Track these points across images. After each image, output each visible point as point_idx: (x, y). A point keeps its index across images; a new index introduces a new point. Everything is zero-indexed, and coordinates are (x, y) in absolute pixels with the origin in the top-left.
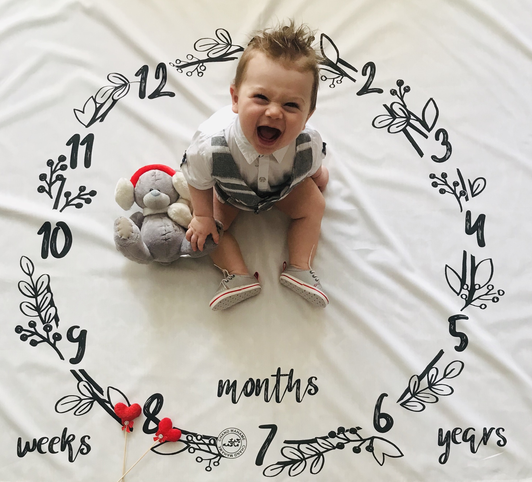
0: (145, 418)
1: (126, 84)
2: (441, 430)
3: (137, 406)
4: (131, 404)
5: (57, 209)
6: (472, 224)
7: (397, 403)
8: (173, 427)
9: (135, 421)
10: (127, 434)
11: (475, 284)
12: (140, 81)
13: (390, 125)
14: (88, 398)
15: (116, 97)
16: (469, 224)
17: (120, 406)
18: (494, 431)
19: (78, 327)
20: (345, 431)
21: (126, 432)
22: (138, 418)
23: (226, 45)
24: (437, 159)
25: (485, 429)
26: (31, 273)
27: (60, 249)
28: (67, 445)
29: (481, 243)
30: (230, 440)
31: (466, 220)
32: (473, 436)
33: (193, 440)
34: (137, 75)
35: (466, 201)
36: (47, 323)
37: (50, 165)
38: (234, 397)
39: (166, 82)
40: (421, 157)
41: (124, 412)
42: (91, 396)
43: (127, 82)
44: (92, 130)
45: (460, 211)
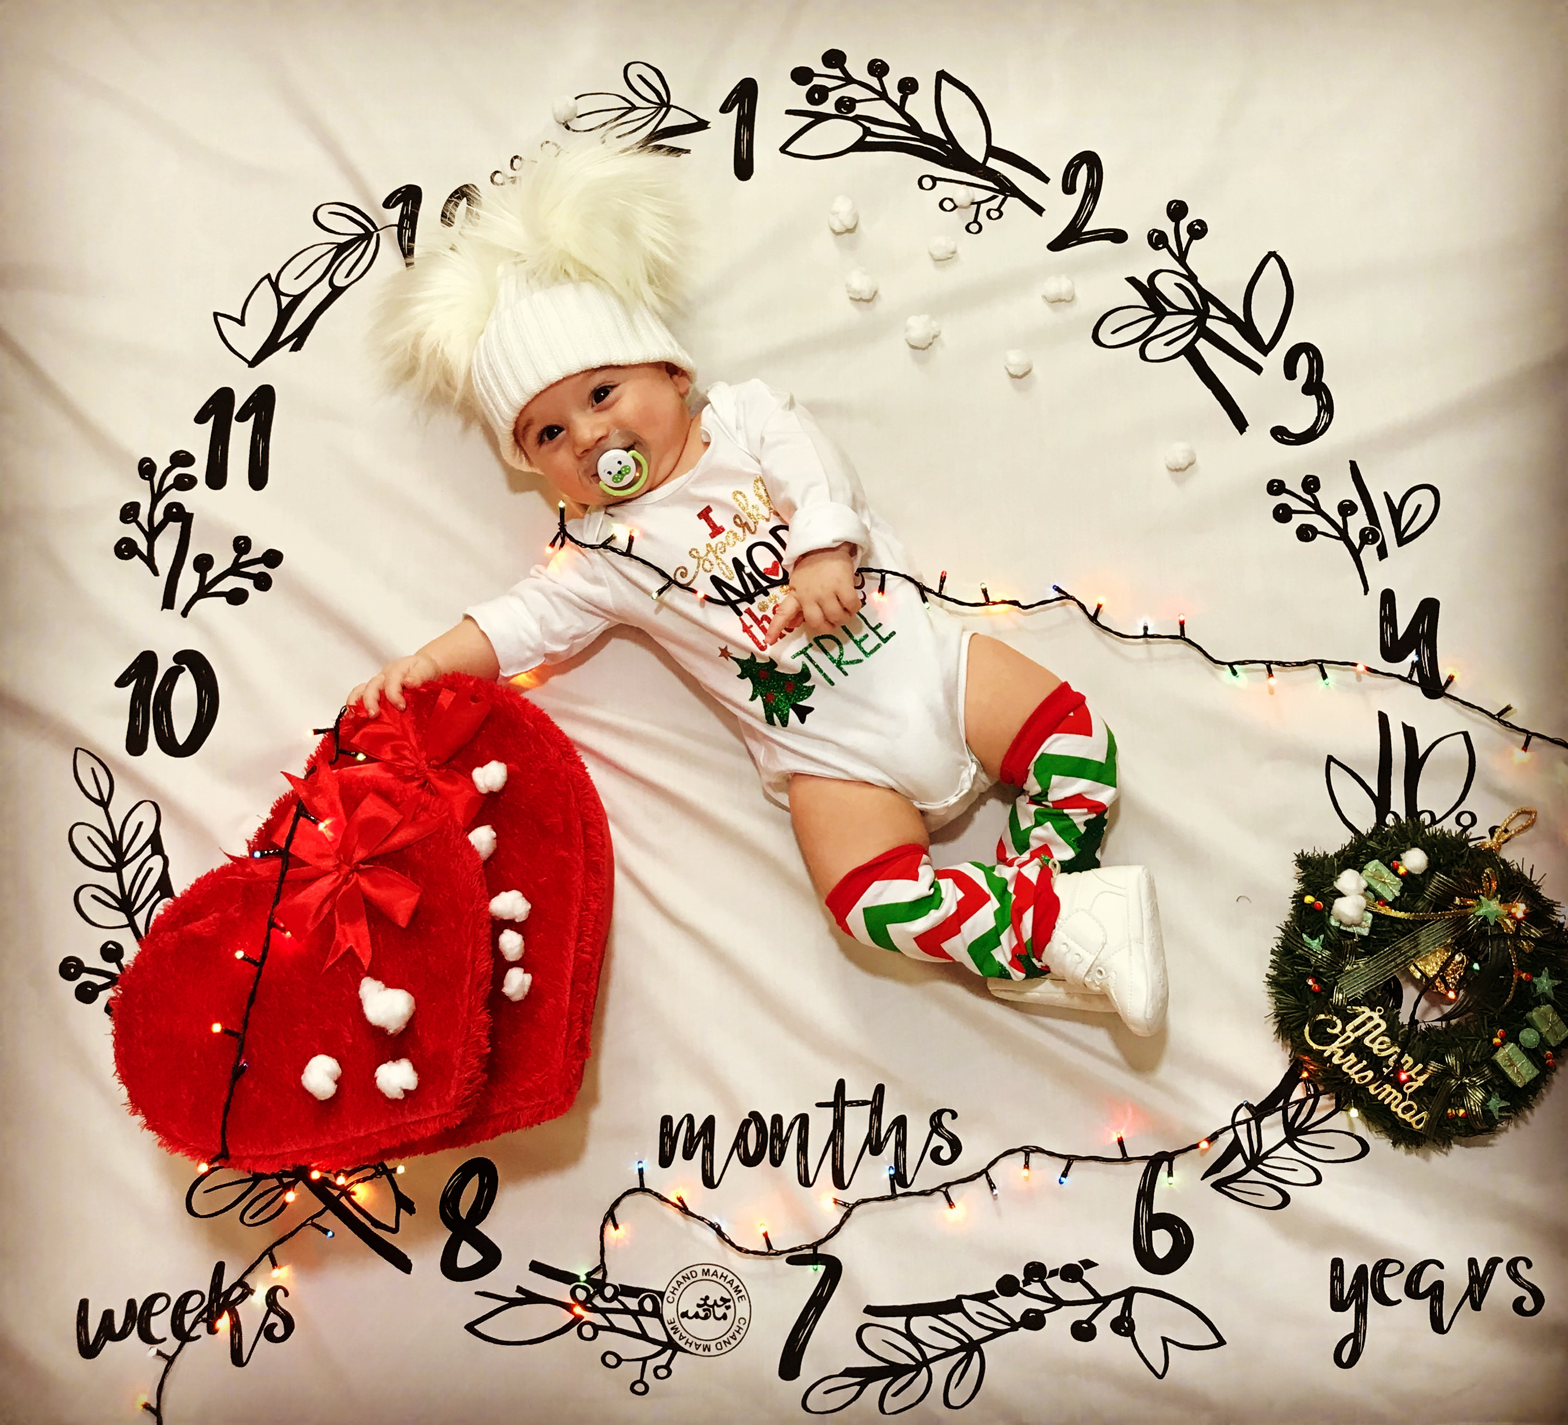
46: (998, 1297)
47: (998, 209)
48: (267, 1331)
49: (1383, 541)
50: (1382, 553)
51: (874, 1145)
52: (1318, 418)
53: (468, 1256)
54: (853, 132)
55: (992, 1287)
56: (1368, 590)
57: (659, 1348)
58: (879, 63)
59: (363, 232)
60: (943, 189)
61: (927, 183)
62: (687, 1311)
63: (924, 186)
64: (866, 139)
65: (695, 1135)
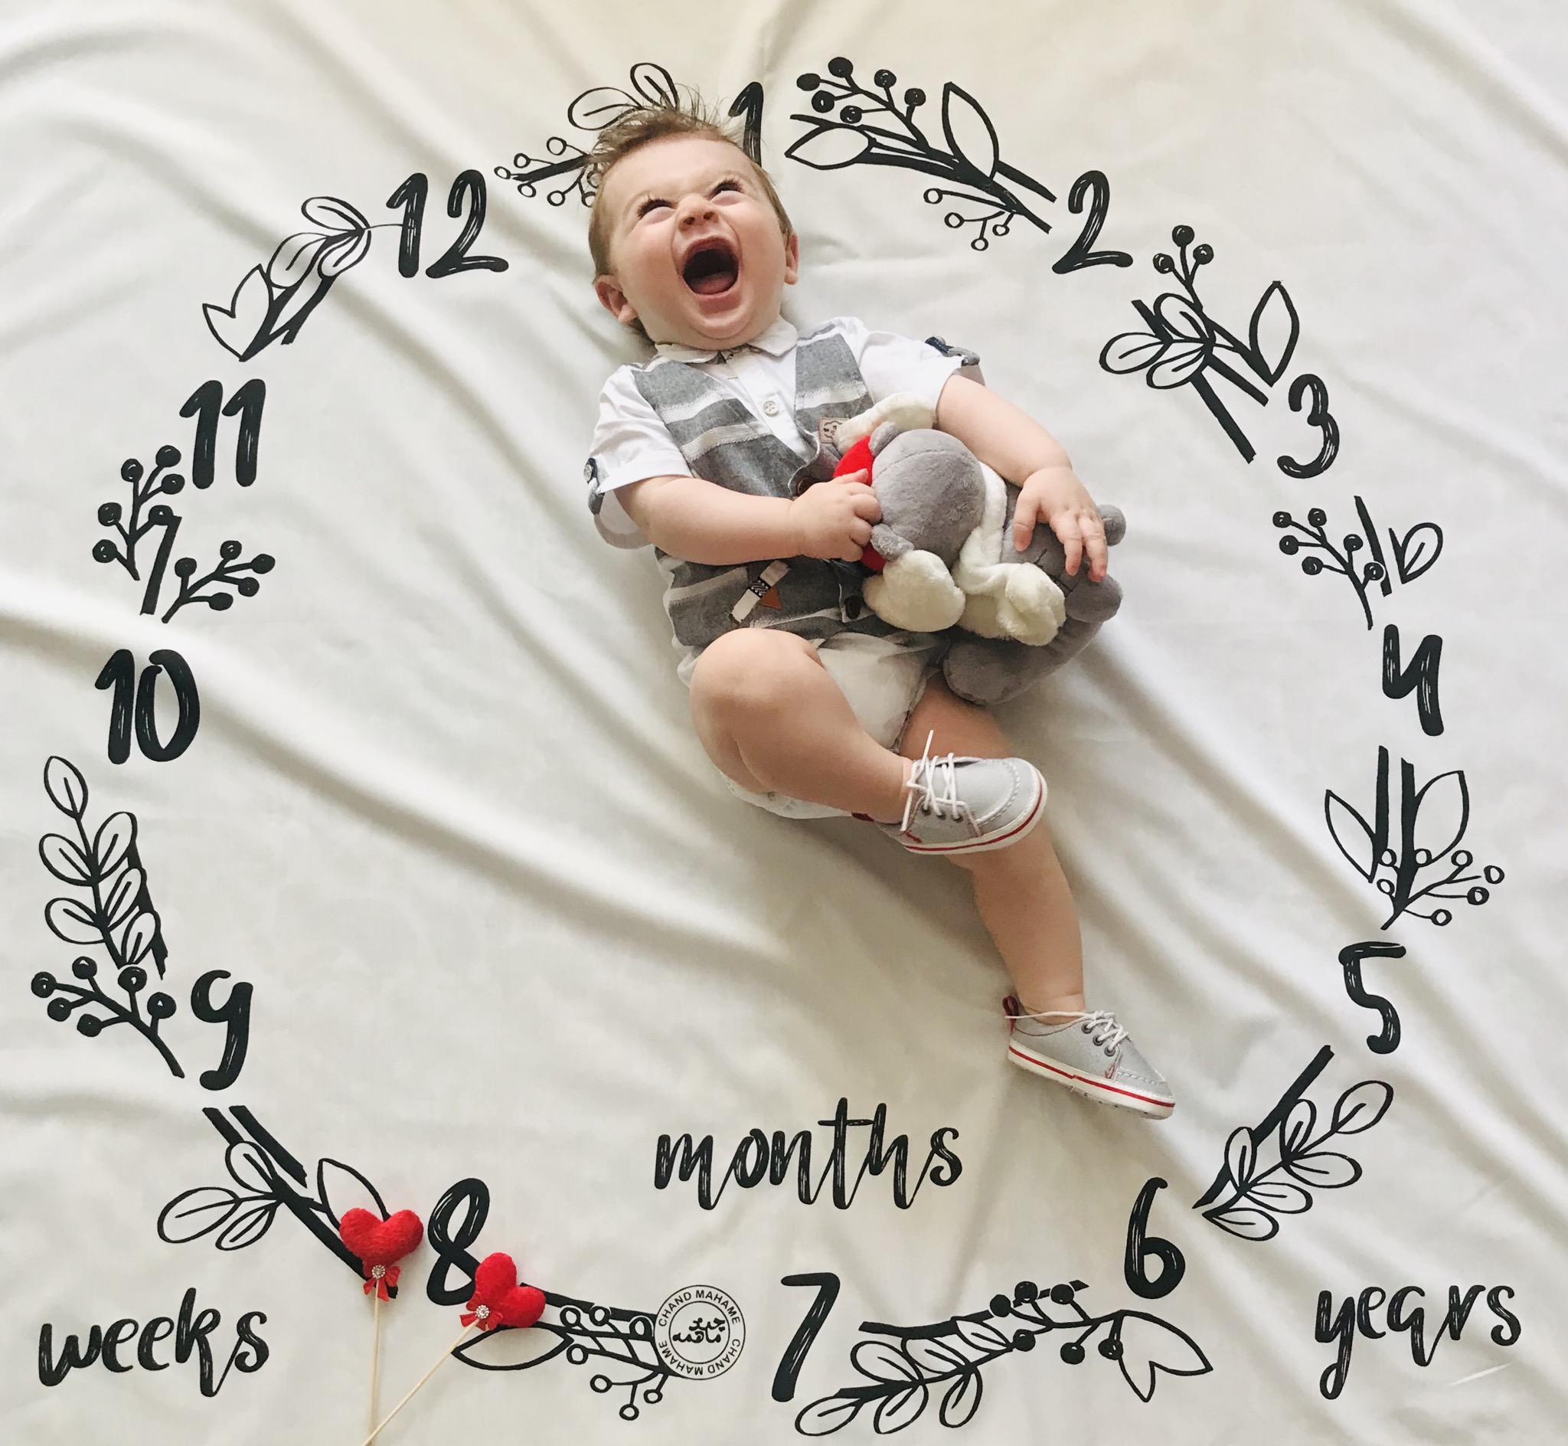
0: (434, 1257)
1: (359, 230)
2: (1324, 1296)
3: (409, 1216)
4: (390, 1214)
5: (152, 613)
6: (1404, 666)
7: (1194, 1207)
8: (519, 1283)
9: (400, 1263)
10: (379, 1307)
11: (1415, 849)
12: (402, 223)
13: (1153, 364)
14: (260, 1194)
15: (328, 269)
16: (1392, 667)
17: (359, 1220)
18: (1482, 1298)
19: (225, 975)
20: (1039, 1294)
21: (376, 1298)
24: (1296, 466)
25: (1454, 1290)
26: (79, 807)
27: (165, 734)
28: (196, 1342)
29: (1432, 723)
31: (1386, 655)
32: (1419, 1314)
33: (581, 1322)
34: (391, 204)
35: (1385, 594)
36: (131, 962)
37: (131, 478)
38: (704, 1187)
39: (483, 226)
40: (1249, 462)
41: (370, 1237)
42: (269, 1190)
43: (363, 226)
44: (259, 367)
45: (1367, 628)
46: (993, 1317)
47: (1005, 225)
48: (238, 1360)
49: (1387, 578)
50: (1386, 589)
51: (874, 1164)
52: (1324, 450)
53: (456, 1279)
54: (857, 143)
55: (986, 1307)
56: (1372, 625)
57: (649, 1372)
58: (887, 74)
59: (354, 228)
60: (950, 204)
61: (934, 197)
63: (930, 199)
64: (871, 151)
65: (692, 1155)
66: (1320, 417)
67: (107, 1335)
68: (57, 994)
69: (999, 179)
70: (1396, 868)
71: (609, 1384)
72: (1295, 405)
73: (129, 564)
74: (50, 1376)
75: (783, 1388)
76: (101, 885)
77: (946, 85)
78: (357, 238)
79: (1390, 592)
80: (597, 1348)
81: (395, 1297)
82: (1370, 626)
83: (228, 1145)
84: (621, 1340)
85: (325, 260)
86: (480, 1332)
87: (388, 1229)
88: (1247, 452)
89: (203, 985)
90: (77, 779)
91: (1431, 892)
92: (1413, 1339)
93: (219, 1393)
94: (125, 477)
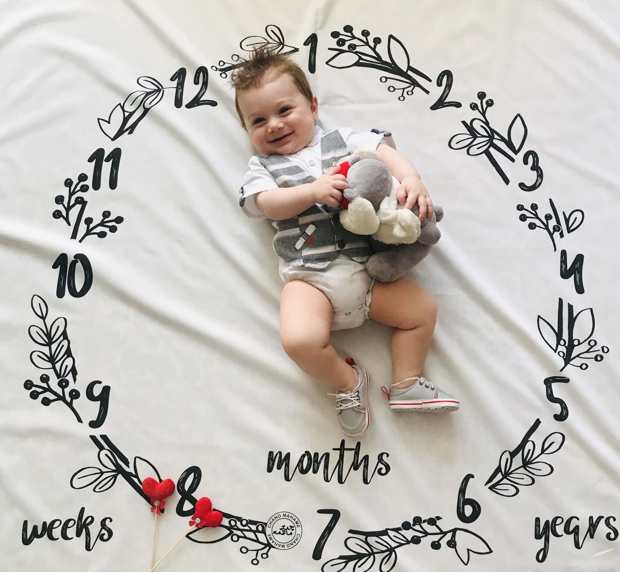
0: (179, 497)
1: (159, 89)
2: (538, 520)
3: (170, 481)
4: (163, 480)
5: (75, 239)
6: (569, 266)
7: (485, 485)
8: (212, 509)
9: (166, 500)
10: (157, 518)
11: (574, 339)
12: (176, 87)
13: (469, 146)
14: (111, 470)
15: (147, 105)
16: (564, 266)
17: (150, 482)
18: (603, 521)
19: (100, 382)
20: (422, 521)
21: (156, 514)
22: (170, 496)
23: (277, 45)
24: (526, 186)
25: (591, 518)
26: (44, 315)
27: (79, 287)
28: (84, 528)
29: (580, 289)
30: (282, 526)
31: (561, 262)
32: (577, 528)
33: (237, 525)
34: (172, 79)
35: (561, 237)
36: (63, 377)
37: (68, 186)
38: (287, 472)
39: (207, 89)
40: (507, 185)
41: (154, 490)
42: (115, 469)
43: (161, 88)
44: (118, 143)
45: (554, 251)
46: (402, 530)
47: (412, 91)
48: (101, 537)
49: (562, 231)
50: (562, 235)
51: (355, 466)
52: (537, 180)
53: (188, 506)
54: (354, 58)
55: (400, 526)
57: (263, 546)
58: (366, 31)
59: (157, 89)
60: (390, 82)
61: (383, 80)
62: (276, 531)
63: (382, 81)
64: (360, 62)
65: (282, 460)
66: (536, 167)
67: (49, 526)
68: (34, 389)
69: (410, 73)
70: (566, 347)
71: (248, 550)
72: (526, 162)
73: (67, 219)
74: (26, 541)
75: (317, 554)
76: (52, 346)
77: (389, 36)
78: (158, 92)
79: (563, 237)
80: (243, 535)
81: (163, 513)
82: (555, 250)
83: (99, 450)
84: (252, 533)
85: (146, 102)
86: (196, 528)
87: (161, 486)
88: (507, 181)
89: (91, 386)
90: (44, 304)
91: (579, 356)
92: (575, 538)
93: (93, 549)
94: (66, 185)
